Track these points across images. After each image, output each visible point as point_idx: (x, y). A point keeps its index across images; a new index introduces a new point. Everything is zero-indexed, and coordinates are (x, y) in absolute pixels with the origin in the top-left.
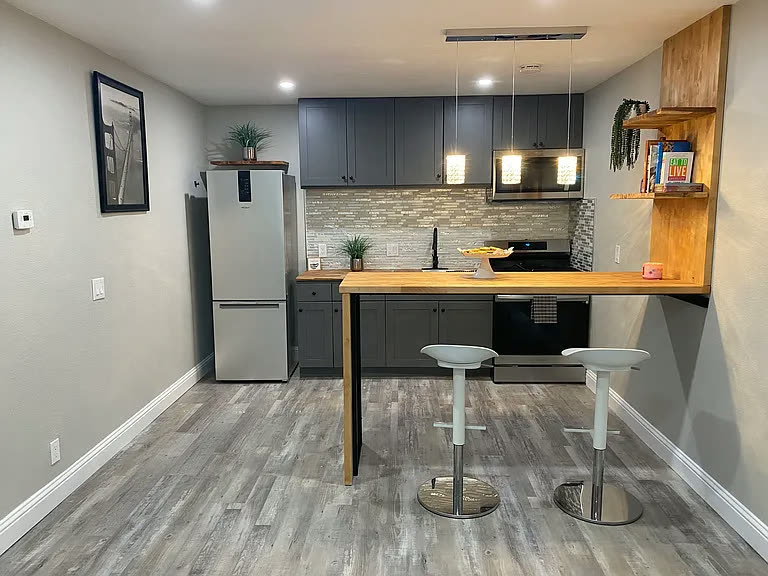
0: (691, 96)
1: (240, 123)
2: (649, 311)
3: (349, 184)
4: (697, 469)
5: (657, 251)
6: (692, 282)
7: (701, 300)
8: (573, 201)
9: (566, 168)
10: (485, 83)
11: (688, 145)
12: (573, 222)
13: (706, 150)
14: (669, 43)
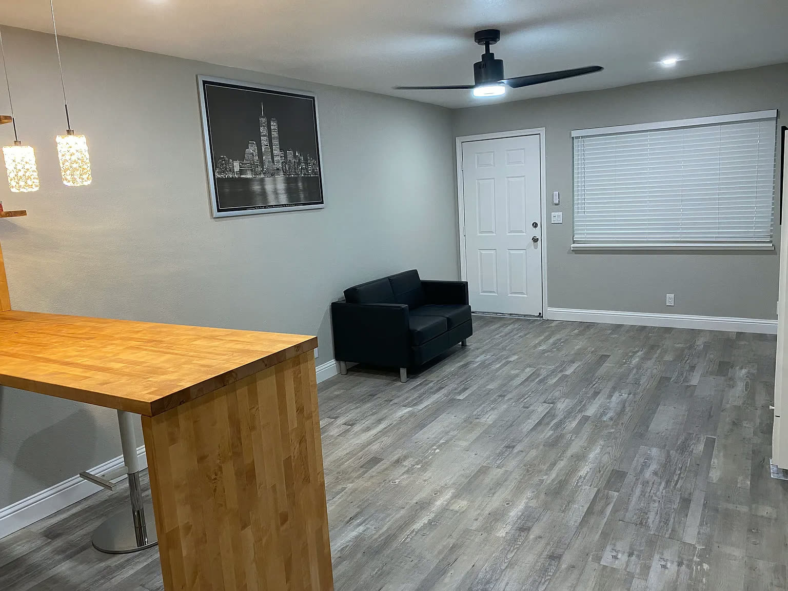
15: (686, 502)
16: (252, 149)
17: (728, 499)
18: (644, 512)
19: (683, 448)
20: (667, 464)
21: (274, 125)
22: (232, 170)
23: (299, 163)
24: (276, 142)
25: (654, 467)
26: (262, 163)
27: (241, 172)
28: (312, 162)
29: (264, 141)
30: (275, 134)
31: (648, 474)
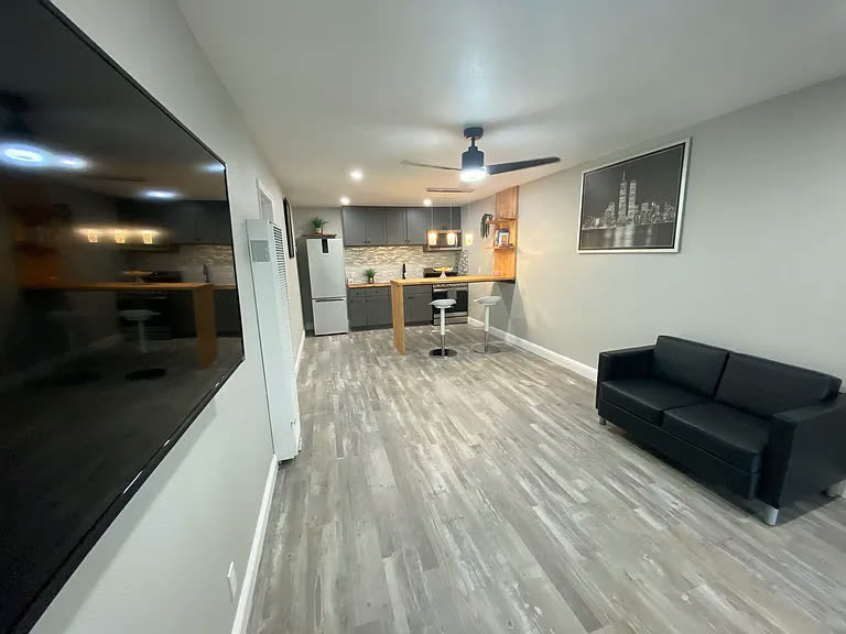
0: (507, 215)
1: (312, 216)
2: (494, 287)
3: (367, 245)
4: (514, 337)
5: (497, 266)
6: (508, 277)
7: (513, 282)
8: (457, 251)
9: (451, 238)
10: (427, 203)
11: (507, 231)
12: (458, 259)
13: (513, 231)
14: (498, 194)
15: (341, 407)
16: (611, 208)
17: (324, 415)
18: (355, 399)
19: (354, 439)
20: (359, 424)
21: (633, 185)
22: (593, 225)
23: (654, 212)
24: (632, 199)
25: (363, 419)
26: (617, 215)
27: (599, 225)
28: (668, 208)
29: (622, 199)
30: (632, 192)
31: (364, 414)
